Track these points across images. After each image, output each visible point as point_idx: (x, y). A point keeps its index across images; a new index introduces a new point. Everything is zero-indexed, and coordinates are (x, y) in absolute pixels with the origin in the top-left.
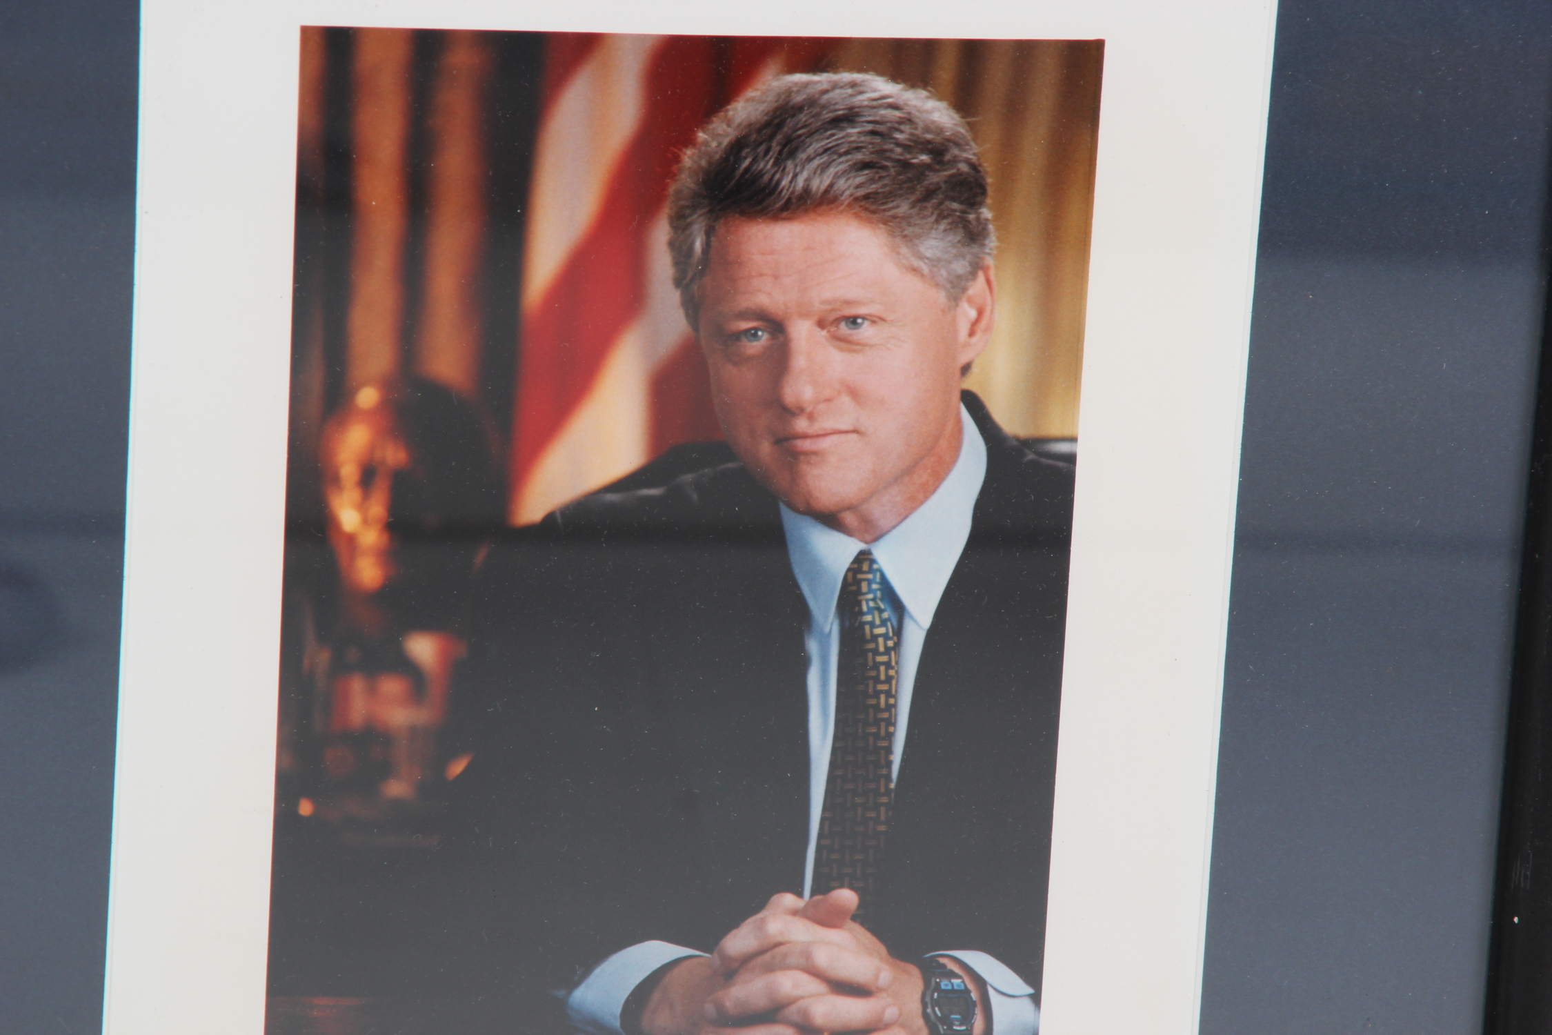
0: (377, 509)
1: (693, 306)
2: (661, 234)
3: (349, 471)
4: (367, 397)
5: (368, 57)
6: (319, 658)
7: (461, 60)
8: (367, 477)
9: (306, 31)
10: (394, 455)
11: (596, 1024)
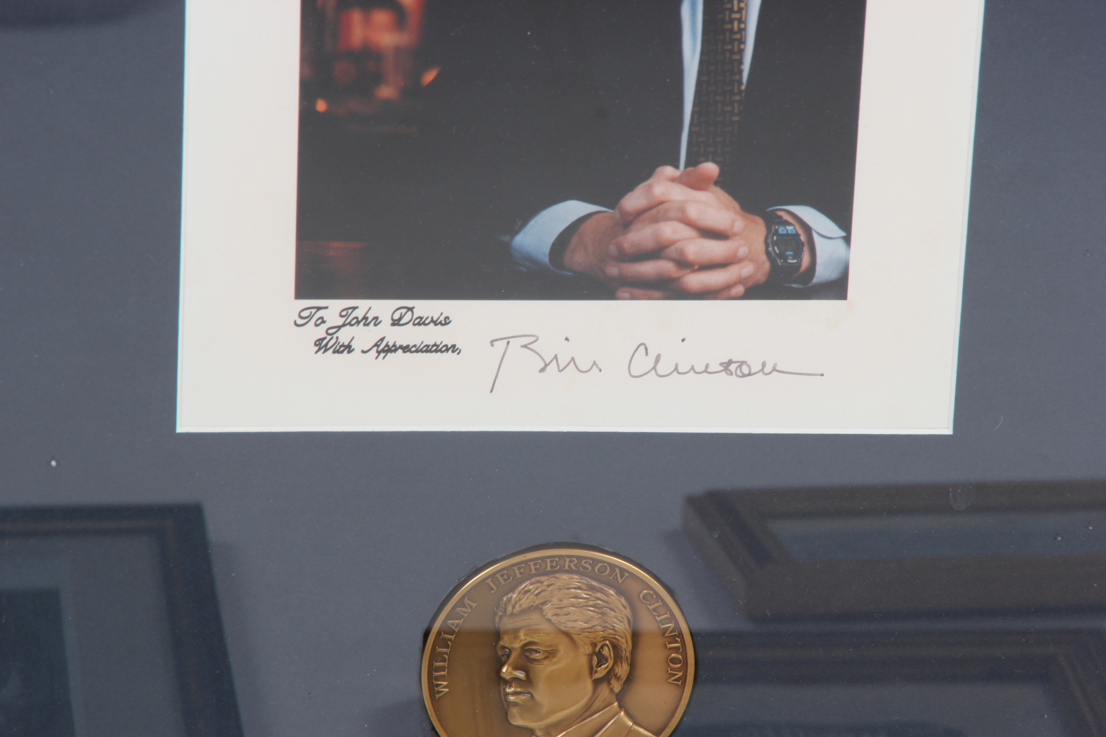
11: (531, 260)
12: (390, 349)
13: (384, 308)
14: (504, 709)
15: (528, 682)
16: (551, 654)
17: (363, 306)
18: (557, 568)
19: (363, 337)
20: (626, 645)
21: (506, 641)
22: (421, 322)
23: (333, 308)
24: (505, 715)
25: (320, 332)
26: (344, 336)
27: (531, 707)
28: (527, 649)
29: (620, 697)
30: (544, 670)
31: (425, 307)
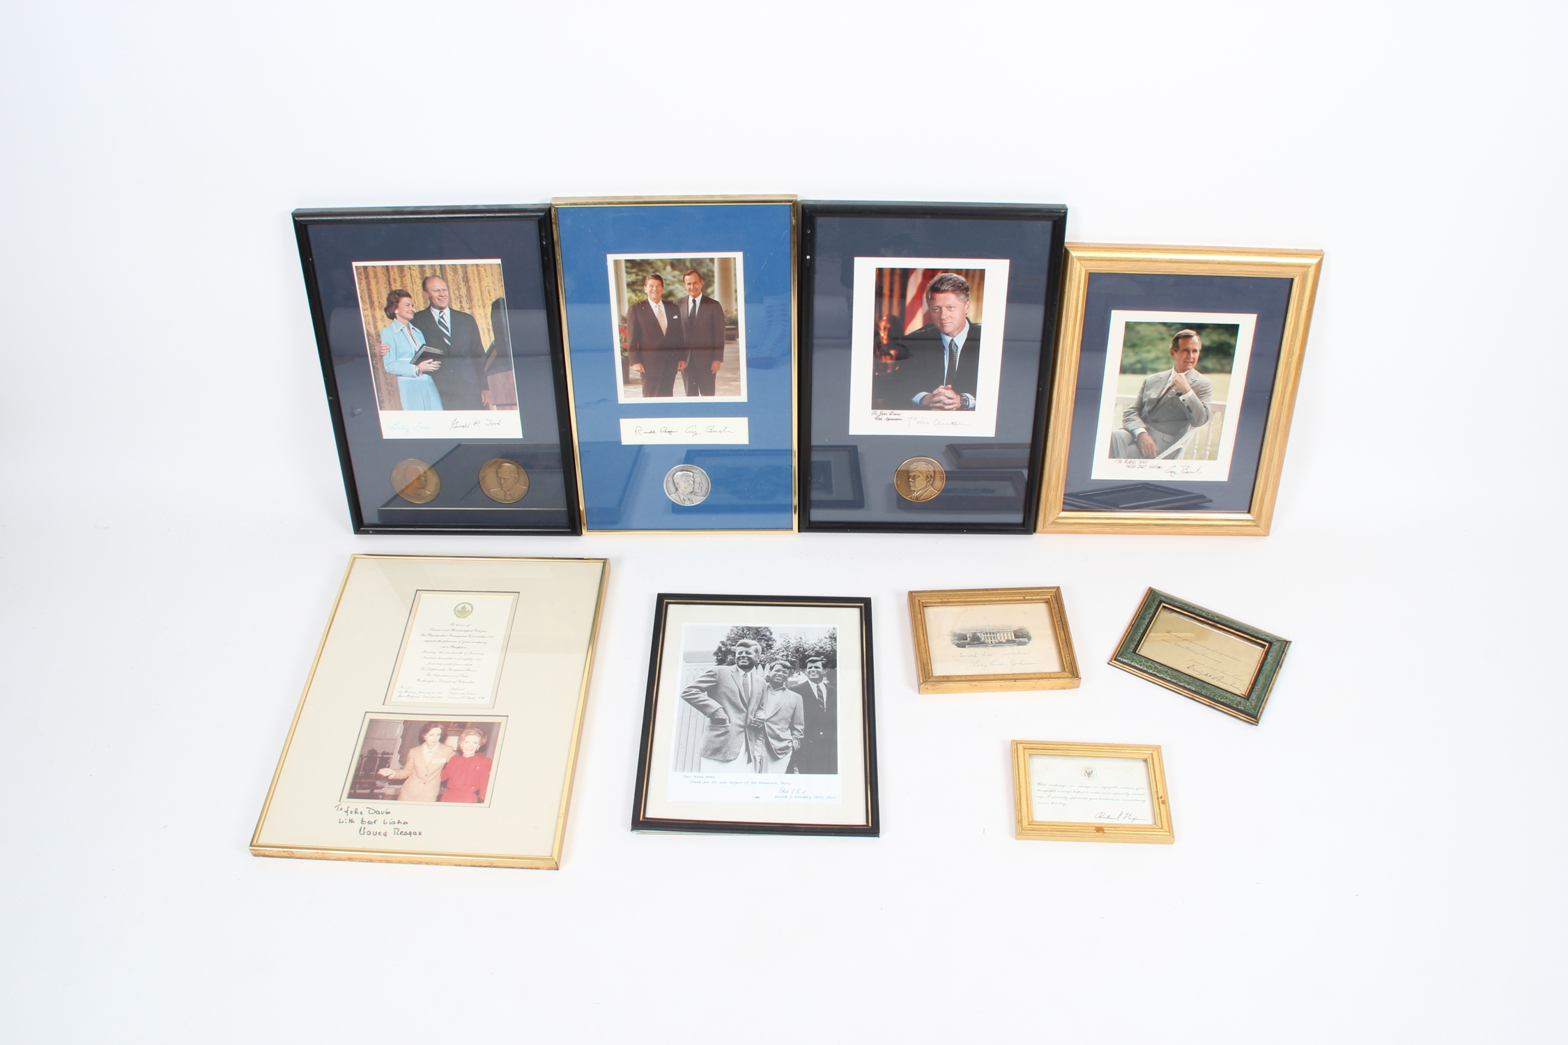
0: (886, 333)
1: (929, 305)
2: (925, 295)
3: (882, 328)
4: (885, 318)
5: (885, 272)
6: (878, 353)
7: (898, 272)
8: (885, 329)
9: (877, 269)
10: (888, 326)
11: (916, 403)
12: (889, 420)
13: (888, 412)
14: (910, 487)
15: (914, 482)
16: (919, 477)
17: (884, 411)
18: (920, 461)
19: (884, 417)
20: (933, 475)
21: (910, 474)
22: (895, 414)
23: (879, 412)
24: (910, 488)
25: (876, 416)
26: (880, 417)
27: (915, 487)
28: (914, 476)
29: (931, 485)
30: (917, 480)
31: (896, 412)
